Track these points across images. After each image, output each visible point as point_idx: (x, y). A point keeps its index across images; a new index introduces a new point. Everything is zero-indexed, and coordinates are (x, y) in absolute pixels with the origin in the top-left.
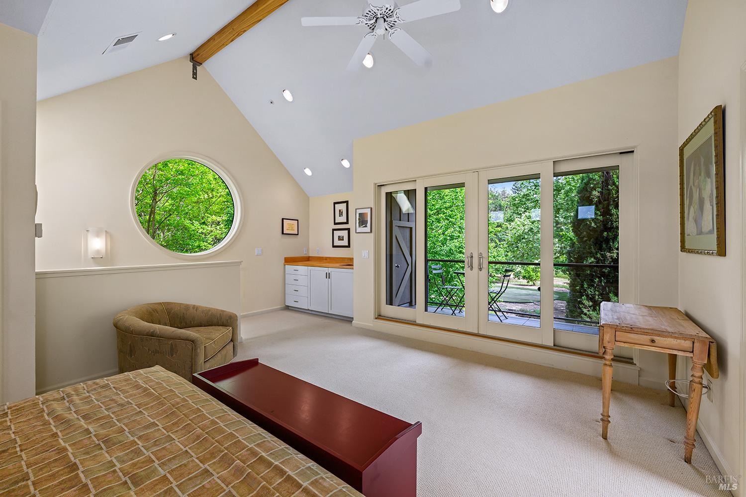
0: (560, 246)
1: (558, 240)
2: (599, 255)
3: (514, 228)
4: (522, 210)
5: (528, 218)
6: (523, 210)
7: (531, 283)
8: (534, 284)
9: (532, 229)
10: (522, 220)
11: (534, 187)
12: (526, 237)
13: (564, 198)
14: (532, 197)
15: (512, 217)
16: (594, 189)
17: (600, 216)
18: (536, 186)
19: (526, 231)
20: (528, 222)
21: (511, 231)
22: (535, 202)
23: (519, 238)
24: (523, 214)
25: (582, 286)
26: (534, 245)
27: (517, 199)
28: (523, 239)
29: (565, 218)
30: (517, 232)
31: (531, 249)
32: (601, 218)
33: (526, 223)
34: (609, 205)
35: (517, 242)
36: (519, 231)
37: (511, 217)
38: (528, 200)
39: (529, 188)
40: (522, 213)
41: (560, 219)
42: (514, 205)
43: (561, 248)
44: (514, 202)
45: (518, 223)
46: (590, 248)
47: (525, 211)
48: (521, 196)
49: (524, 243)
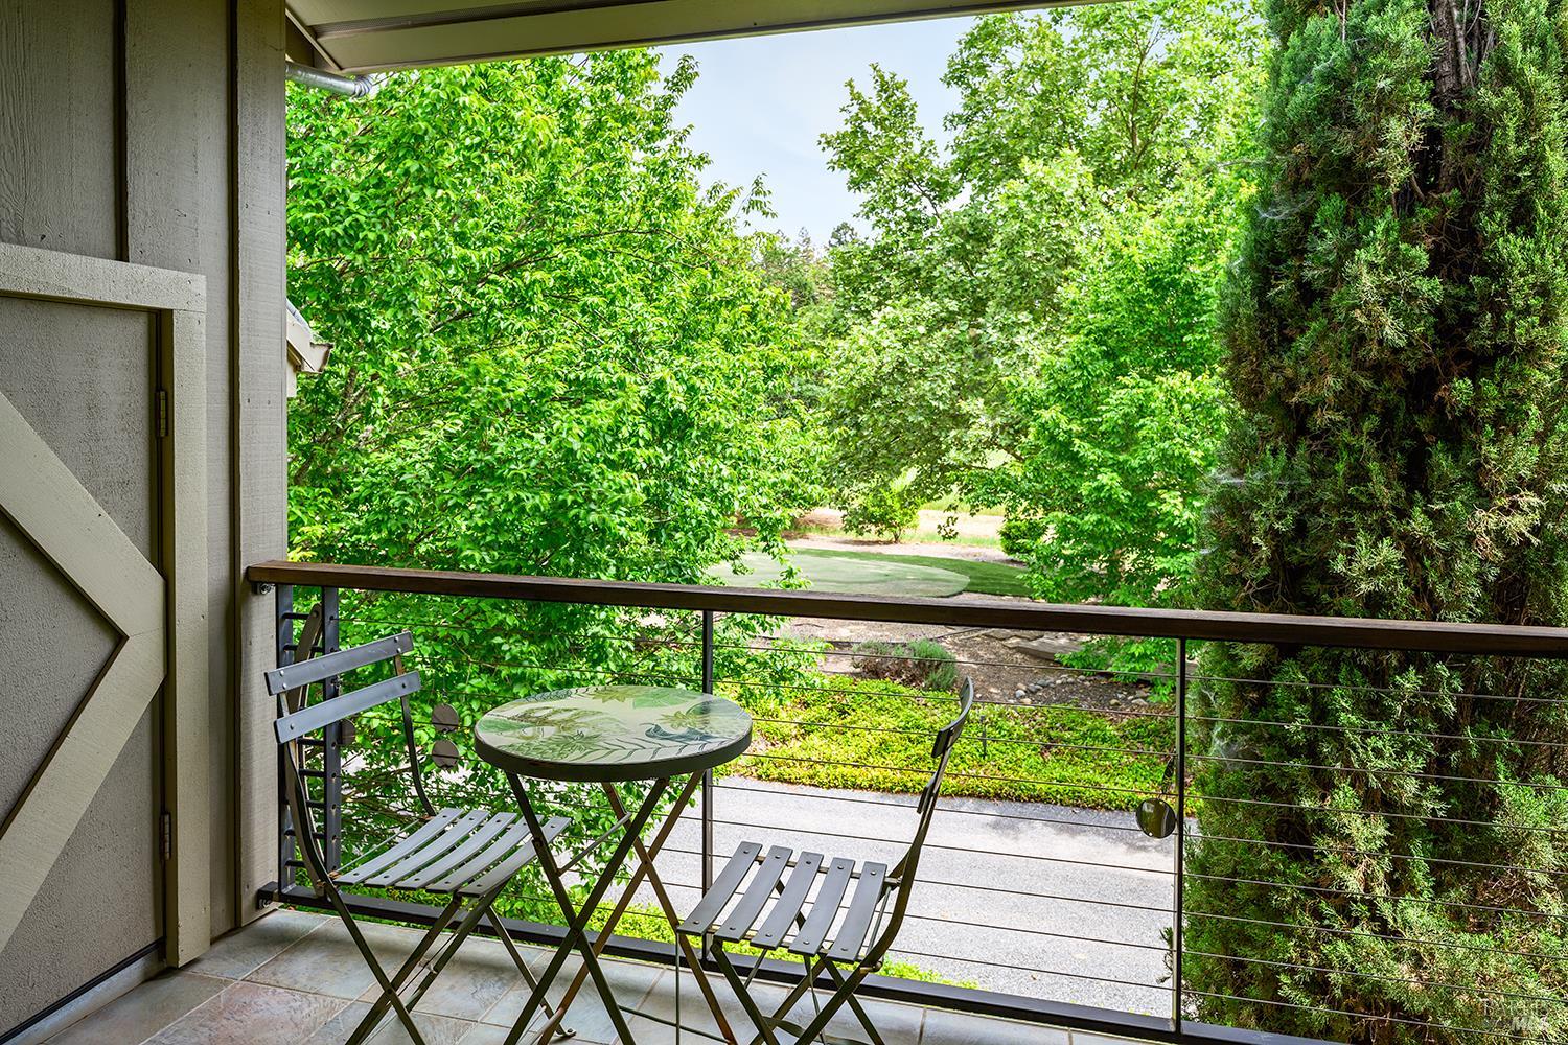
0: (991, 424)
1: (985, 404)
2: (1419, 524)
3: (848, 360)
4: (872, 298)
5: (892, 328)
6: (874, 299)
7: (888, 535)
8: (896, 537)
9: (903, 362)
10: (873, 334)
11: (906, 224)
12: (885, 391)
13: (1001, 264)
14: (899, 257)
15: (841, 321)
16: (1386, 105)
17: (1429, 273)
18: (913, 220)
19: (886, 369)
20: (893, 338)
21: (838, 368)
22: (910, 273)
23: (866, 396)
24: (875, 313)
25: (1322, 713)
26: (911, 419)
27: (855, 262)
28: (875, 397)
29: (1001, 330)
30: (859, 372)
31: (896, 432)
32: (1431, 288)
33: (885, 343)
34: (1472, 205)
35: (856, 409)
36: (865, 372)
37: (835, 320)
38: (889, 266)
39: (892, 225)
40: (869, 308)
41: (990, 331)
42: (847, 281)
43: (994, 429)
44: (847, 272)
45: (862, 341)
46: (1359, 476)
47: (880, 304)
48: (868, 252)
49: (880, 413)
